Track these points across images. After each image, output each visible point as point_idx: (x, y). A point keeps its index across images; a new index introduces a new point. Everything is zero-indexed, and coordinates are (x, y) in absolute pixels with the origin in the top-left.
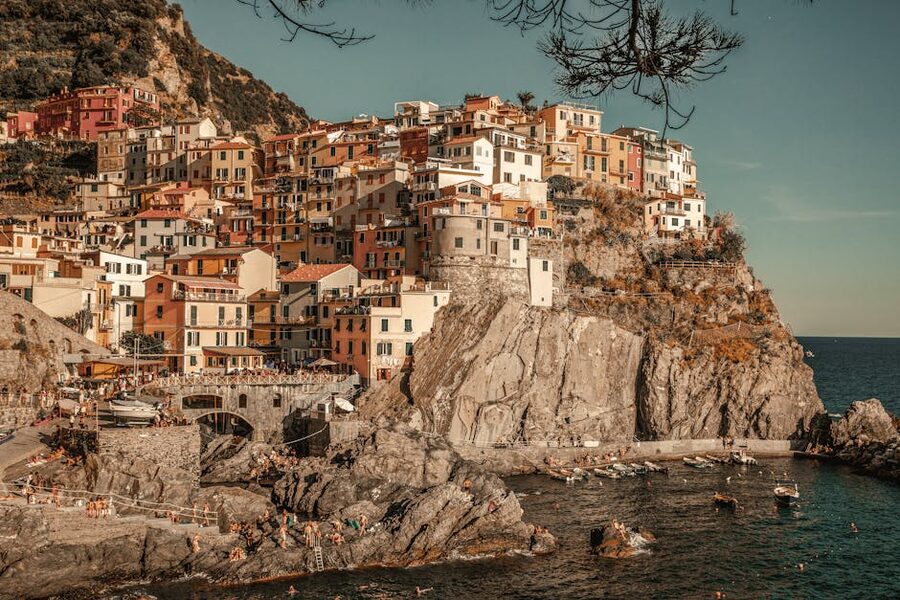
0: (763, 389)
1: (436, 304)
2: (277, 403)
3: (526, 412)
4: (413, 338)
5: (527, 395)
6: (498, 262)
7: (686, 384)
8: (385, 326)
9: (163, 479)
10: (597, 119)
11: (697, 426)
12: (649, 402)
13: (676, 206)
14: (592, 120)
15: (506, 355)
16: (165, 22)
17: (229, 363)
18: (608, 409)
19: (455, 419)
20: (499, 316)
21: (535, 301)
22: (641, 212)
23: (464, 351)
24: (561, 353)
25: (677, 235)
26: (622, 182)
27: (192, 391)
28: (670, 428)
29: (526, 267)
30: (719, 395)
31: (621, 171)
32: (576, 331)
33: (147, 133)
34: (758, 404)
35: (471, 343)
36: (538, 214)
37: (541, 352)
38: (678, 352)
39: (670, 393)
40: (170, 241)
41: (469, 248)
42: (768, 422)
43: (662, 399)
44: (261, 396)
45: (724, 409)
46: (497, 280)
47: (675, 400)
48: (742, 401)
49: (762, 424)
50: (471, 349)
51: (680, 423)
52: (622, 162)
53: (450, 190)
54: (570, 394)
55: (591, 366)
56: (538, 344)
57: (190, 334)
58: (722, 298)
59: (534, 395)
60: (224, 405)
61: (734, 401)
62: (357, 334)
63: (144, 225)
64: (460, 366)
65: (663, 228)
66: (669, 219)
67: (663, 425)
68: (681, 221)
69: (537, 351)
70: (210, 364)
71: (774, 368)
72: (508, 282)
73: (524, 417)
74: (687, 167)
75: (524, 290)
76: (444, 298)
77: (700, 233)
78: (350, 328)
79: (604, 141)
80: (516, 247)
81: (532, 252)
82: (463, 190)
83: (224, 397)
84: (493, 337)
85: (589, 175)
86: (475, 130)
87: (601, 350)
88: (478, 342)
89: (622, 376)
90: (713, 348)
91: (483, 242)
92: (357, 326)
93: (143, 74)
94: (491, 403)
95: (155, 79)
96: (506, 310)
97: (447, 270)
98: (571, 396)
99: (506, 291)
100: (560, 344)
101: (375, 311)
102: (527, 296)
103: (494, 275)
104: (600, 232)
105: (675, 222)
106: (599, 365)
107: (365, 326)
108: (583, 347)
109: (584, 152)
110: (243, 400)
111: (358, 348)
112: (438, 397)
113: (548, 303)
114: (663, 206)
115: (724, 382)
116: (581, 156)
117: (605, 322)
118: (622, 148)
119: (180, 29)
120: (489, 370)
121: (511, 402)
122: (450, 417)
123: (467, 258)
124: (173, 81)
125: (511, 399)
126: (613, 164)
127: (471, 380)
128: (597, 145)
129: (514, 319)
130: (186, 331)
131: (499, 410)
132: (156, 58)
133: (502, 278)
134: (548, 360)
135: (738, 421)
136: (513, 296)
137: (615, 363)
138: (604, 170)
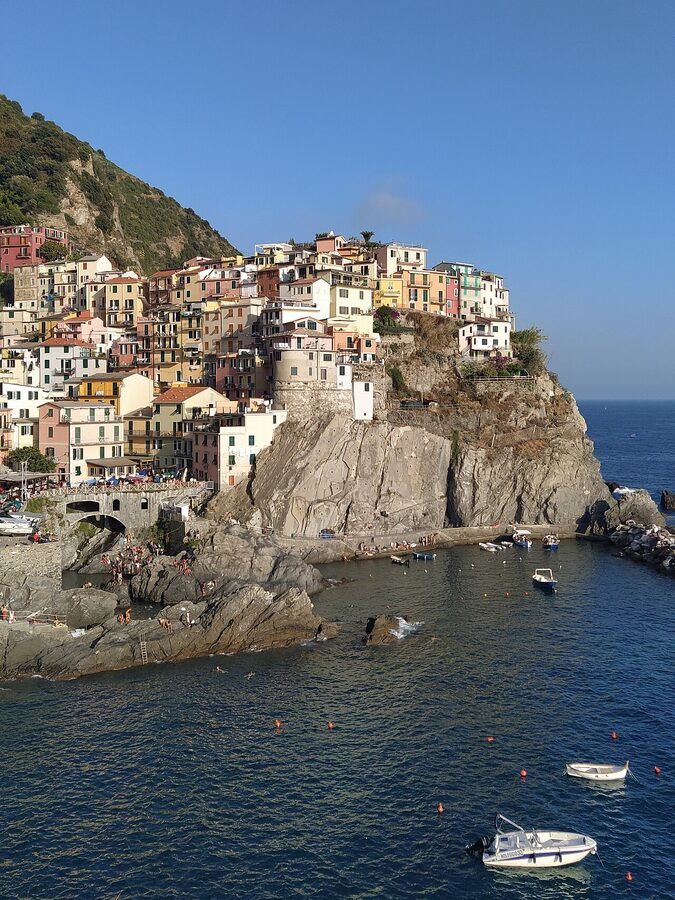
0: (551, 482)
1: (275, 422)
2: (144, 506)
3: (349, 507)
4: (255, 450)
5: (350, 493)
6: (327, 386)
7: (487, 479)
8: (232, 441)
9: (30, 586)
10: (422, 256)
11: (496, 514)
12: (456, 494)
13: (487, 328)
14: (418, 256)
15: (332, 462)
16: (76, 164)
17: (106, 473)
18: (421, 501)
19: (289, 515)
20: (327, 429)
21: (359, 416)
22: (456, 335)
23: (297, 460)
24: (381, 456)
25: (486, 353)
26: (441, 309)
27: (75, 498)
28: (473, 516)
29: (351, 388)
30: (515, 488)
31: (441, 300)
32: (393, 439)
33: (54, 268)
34: (547, 495)
35: (303, 453)
36: (363, 343)
37: (363, 458)
38: (482, 453)
39: (475, 487)
40: (68, 364)
41: (302, 375)
42: (555, 510)
43: (468, 492)
44: (130, 499)
45: (519, 499)
46: (326, 400)
47: (478, 493)
48: (533, 492)
49: (550, 511)
50: (302, 458)
51: (481, 512)
52: (441, 293)
53: (290, 326)
54: (388, 491)
55: (406, 467)
56: (360, 450)
57: (75, 450)
58: (522, 406)
59: (357, 493)
60: (101, 509)
61: (528, 493)
62: (210, 447)
63: (47, 351)
64: (294, 471)
65: (474, 347)
66: (479, 340)
67: (466, 513)
68: (490, 341)
69: (359, 457)
70: (92, 473)
71: (562, 464)
72: (335, 401)
73: (348, 512)
74: (499, 293)
75: (348, 407)
76: (282, 416)
77: (506, 351)
78: (205, 443)
79: (425, 276)
80: (342, 372)
81: (356, 376)
82: (302, 325)
83: (100, 503)
84: (321, 446)
85: (412, 306)
86: (316, 271)
87: (415, 453)
88: (308, 451)
89: (434, 474)
90: (512, 448)
91: (314, 370)
92: (210, 442)
93: (55, 212)
94: (319, 501)
95: (66, 215)
96: (334, 424)
97: (285, 393)
98: (389, 492)
99: (333, 409)
100: (380, 450)
101: (223, 430)
102: (351, 412)
103: (323, 396)
104: (419, 354)
105: (485, 342)
106: (414, 465)
107: (216, 443)
108: (399, 451)
109: (408, 286)
110: (116, 505)
111: (210, 459)
112: (274, 499)
113: (369, 417)
114: (475, 328)
115: (519, 477)
116: (406, 290)
117: (419, 430)
118: (441, 281)
119: (90, 169)
120: (318, 474)
121: (337, 500)
122: (284, 514)
123: (302, 384)
124: (83, 216)
125: (337, 496)
126: (433, 294)
127: (302, 484)
128: (419, 279)
129: (341, 431)
130: (72, 448)
131: (326, 507)
132: (67, 197)
133: (330, 399)
134: (368, 463)
135: (530, 509)
136: (340, 413)
137: (428, 463)
138: (425, 300)
